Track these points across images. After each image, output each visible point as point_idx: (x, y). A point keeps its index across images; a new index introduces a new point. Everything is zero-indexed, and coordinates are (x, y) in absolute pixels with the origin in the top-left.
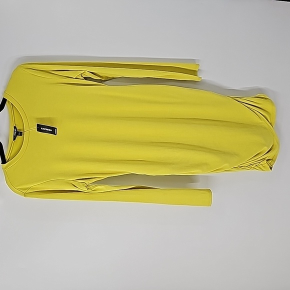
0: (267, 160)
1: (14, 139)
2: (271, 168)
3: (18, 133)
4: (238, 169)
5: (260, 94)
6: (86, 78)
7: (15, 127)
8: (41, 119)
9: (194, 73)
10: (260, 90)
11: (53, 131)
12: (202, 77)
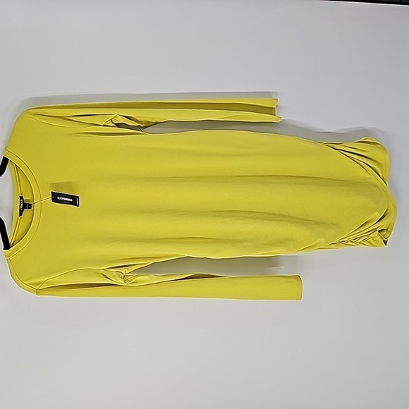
0: (379, 231)
1: (21, 214)
2: (385, 242)
3: (26, 206)
4: (339, 245)
5: (366, 137)
6: (118, 125)
7: (21, 198)
8: (58, 185)
9: (270, 111)
10: (367, 132)
11: (74, 201)
12: (282, 116)
